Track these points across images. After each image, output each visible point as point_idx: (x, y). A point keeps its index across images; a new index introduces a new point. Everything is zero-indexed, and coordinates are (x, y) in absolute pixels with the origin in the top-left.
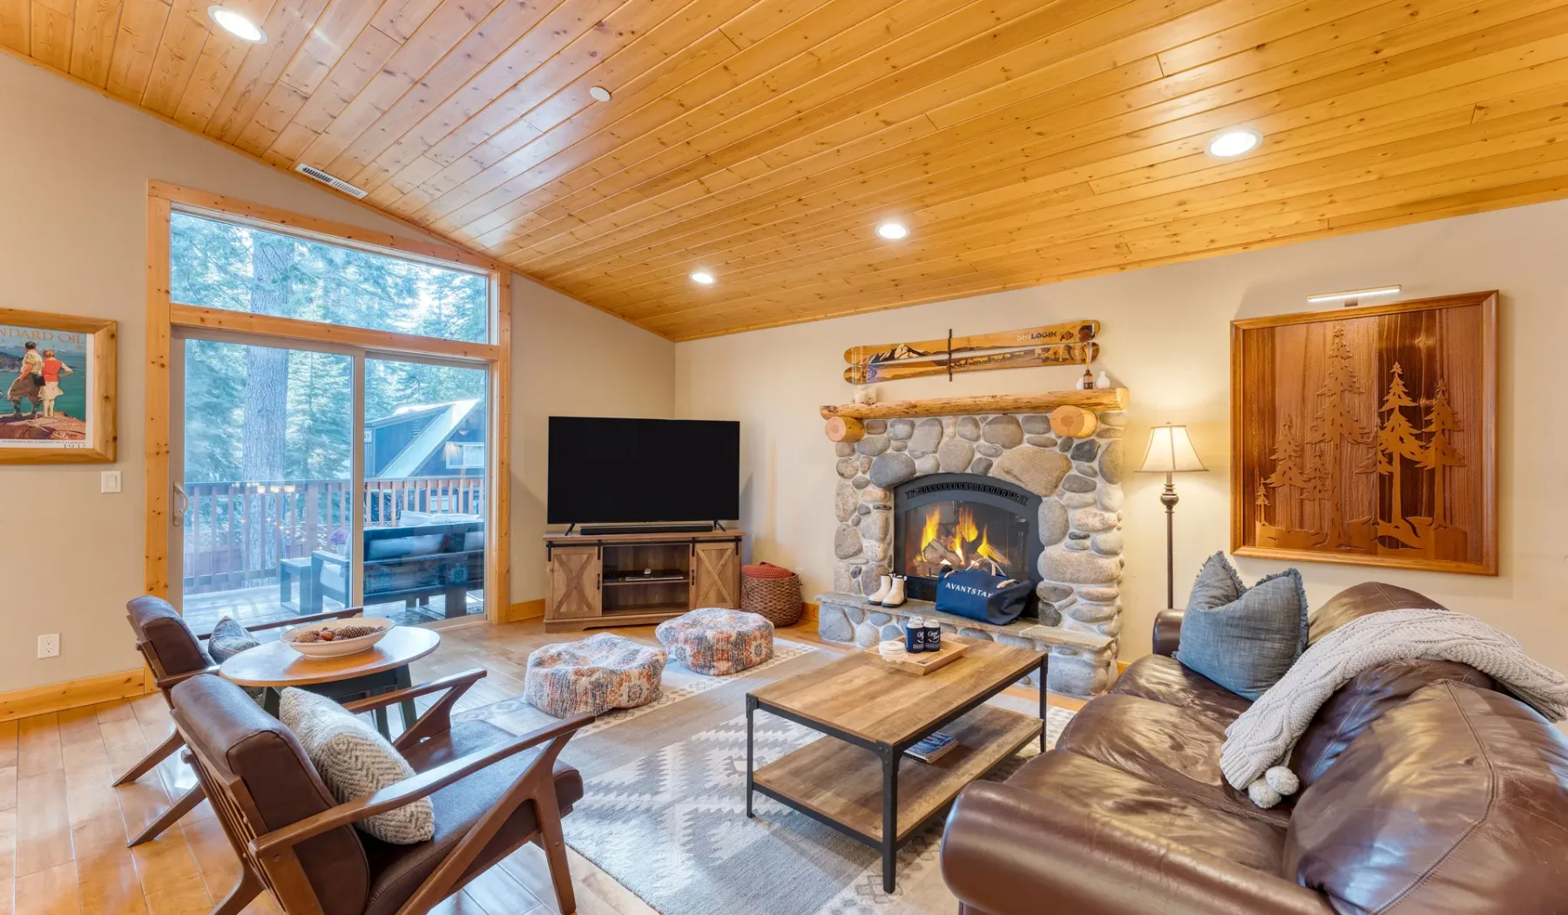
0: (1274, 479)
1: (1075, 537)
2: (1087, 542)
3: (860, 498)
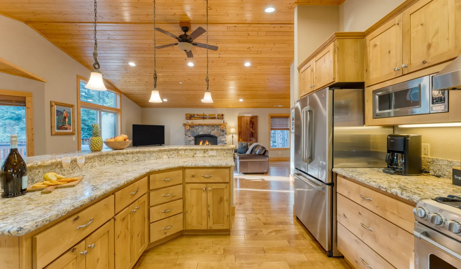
0: (241, 134)
1: (222, 142)
2: (223, 143)
3: (189, 139)
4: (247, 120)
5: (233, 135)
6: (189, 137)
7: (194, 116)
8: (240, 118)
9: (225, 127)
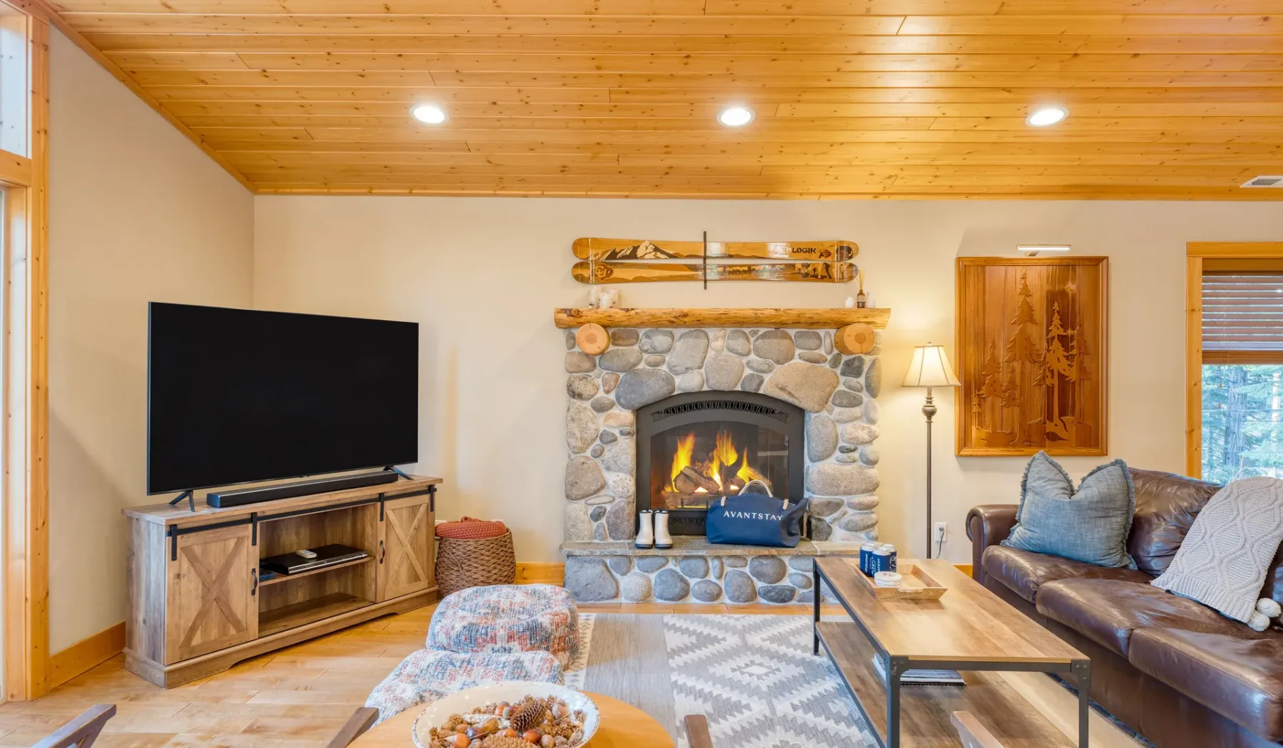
0: (984, 390)
1: (844, 450)
2: (856, 455)
3: (601, 423)
4: (1026, 292)
5: (929, 400)
6: (600, 408)
7: (633, 255)
8: (973, 277)
9: (867, 340)
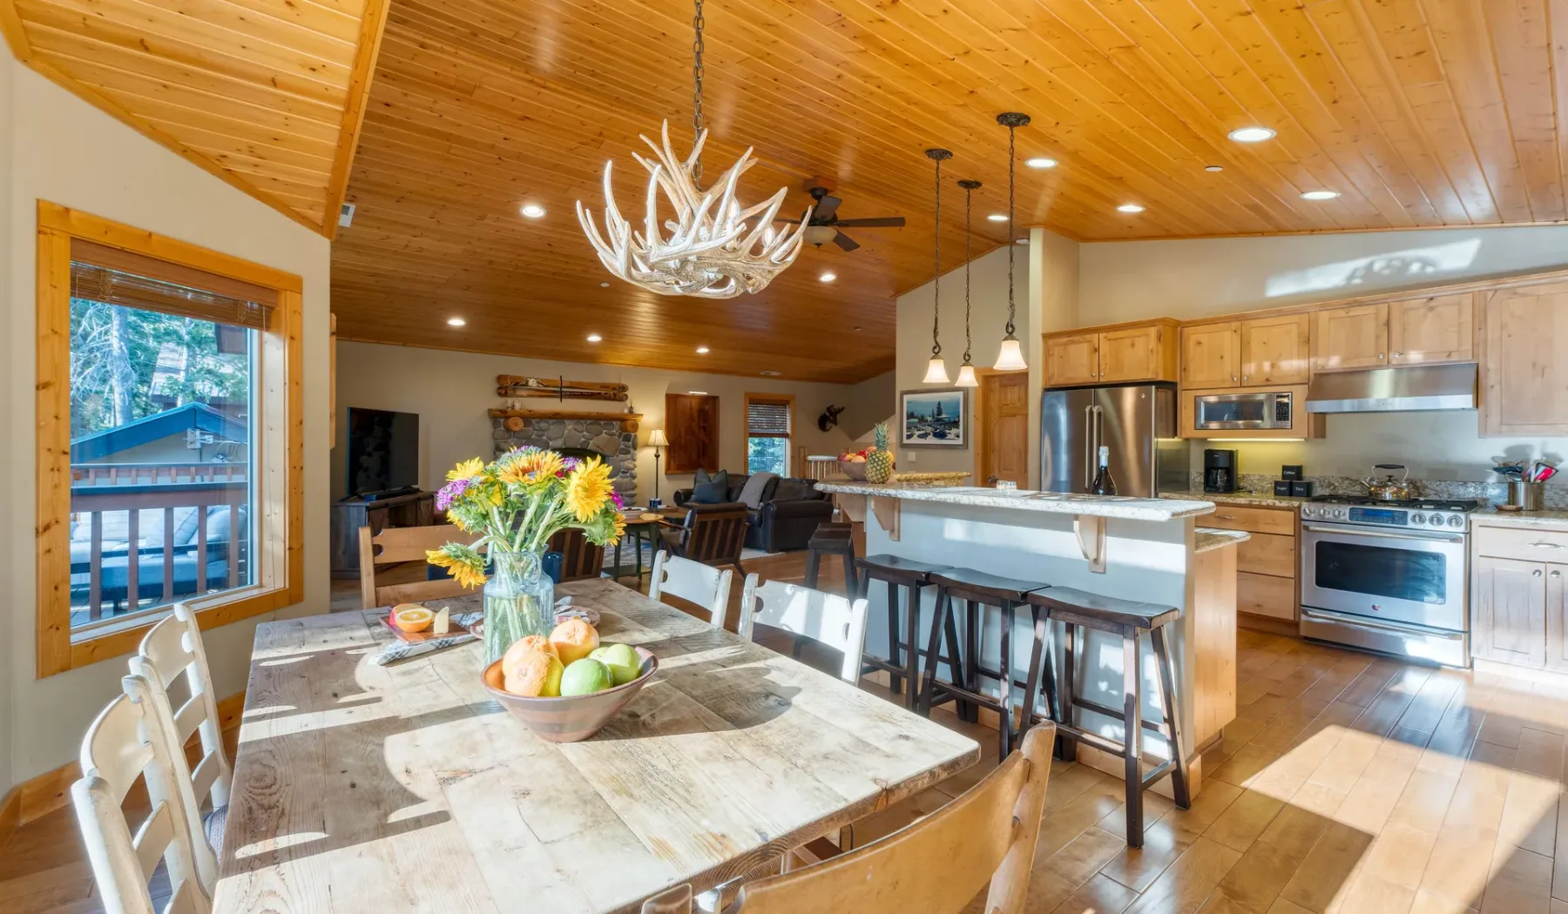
4: (691, 408)
7: (526, 384)
8: (672, 400)
9: (635, 427)
